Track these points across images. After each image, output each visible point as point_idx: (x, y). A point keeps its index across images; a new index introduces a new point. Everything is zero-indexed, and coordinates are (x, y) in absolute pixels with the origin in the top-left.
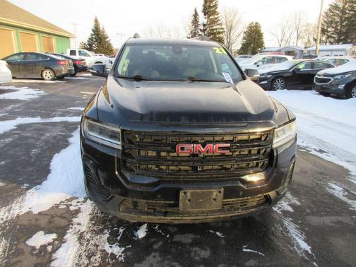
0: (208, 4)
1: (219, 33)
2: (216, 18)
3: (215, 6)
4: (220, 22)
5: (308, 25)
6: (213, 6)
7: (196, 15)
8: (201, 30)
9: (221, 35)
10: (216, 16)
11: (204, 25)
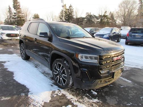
0: (15, 4)
1: (23, 17)
2: (20, 11)
3: (19, 5)
4: (22, 13)
5: (55, 16)
6: (18, 6)
7: (10, 8)
8: (13, 15)
9: (23, 18)
10: (20, 10)
11: (15, 13)
